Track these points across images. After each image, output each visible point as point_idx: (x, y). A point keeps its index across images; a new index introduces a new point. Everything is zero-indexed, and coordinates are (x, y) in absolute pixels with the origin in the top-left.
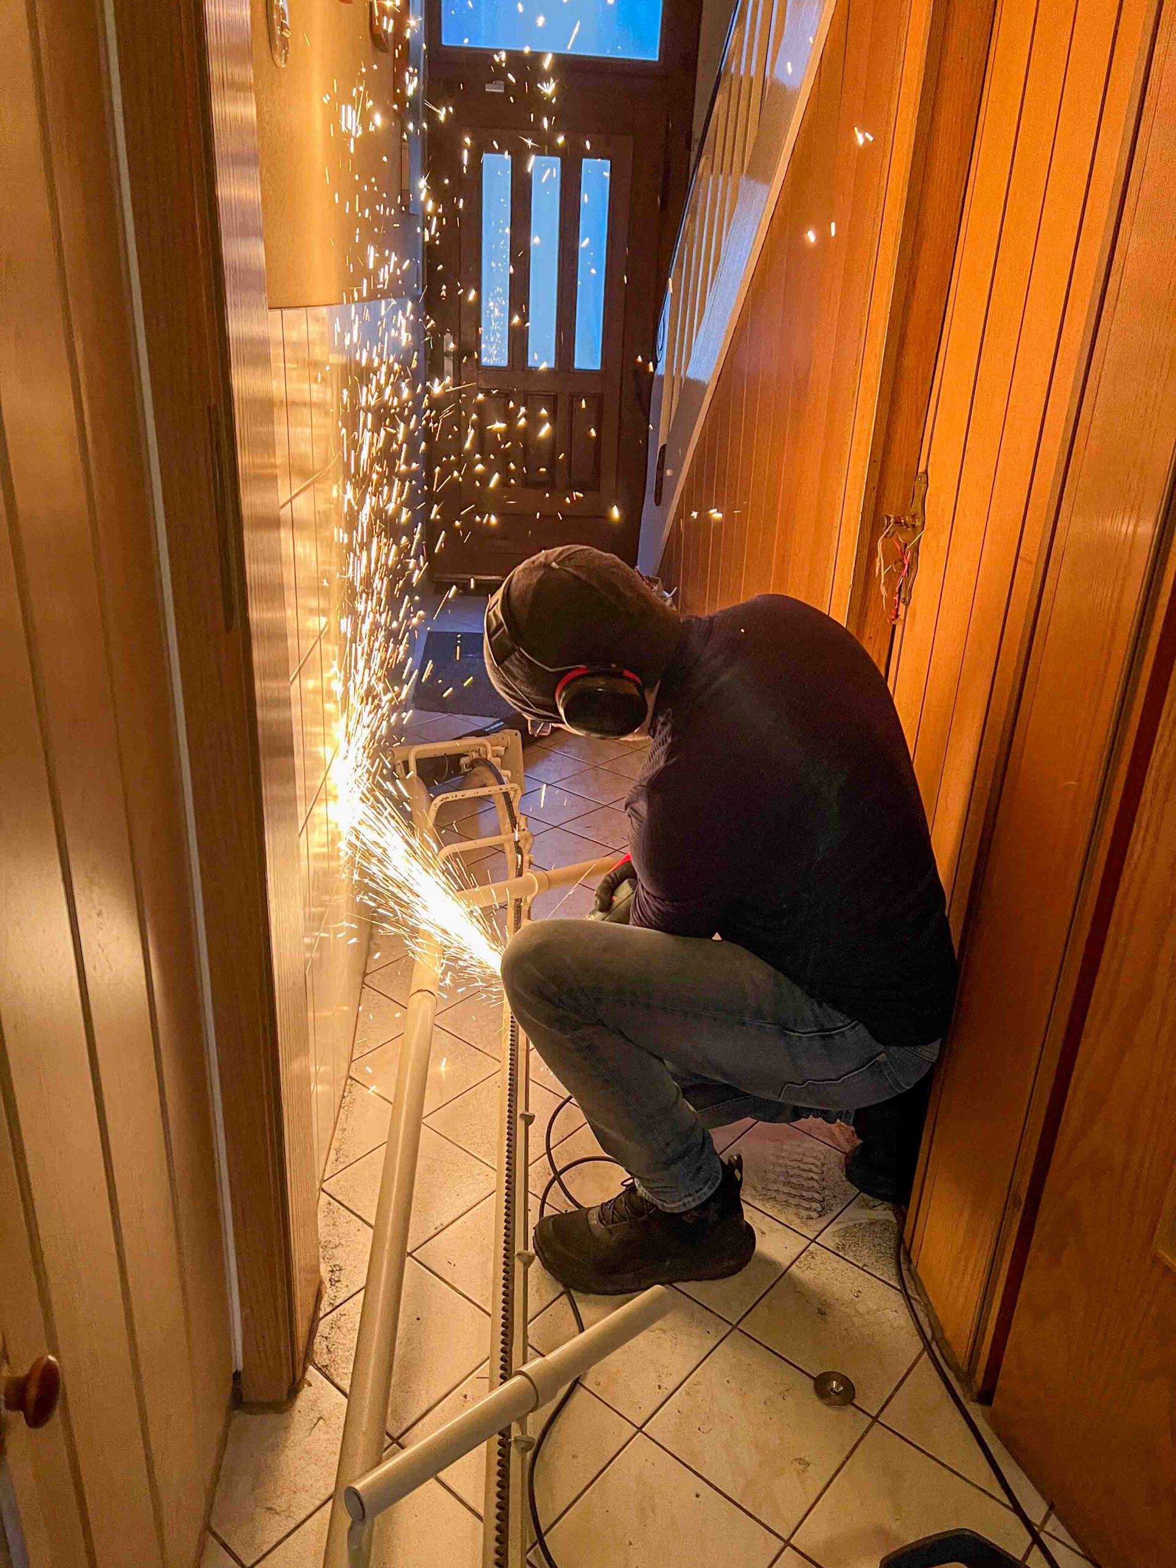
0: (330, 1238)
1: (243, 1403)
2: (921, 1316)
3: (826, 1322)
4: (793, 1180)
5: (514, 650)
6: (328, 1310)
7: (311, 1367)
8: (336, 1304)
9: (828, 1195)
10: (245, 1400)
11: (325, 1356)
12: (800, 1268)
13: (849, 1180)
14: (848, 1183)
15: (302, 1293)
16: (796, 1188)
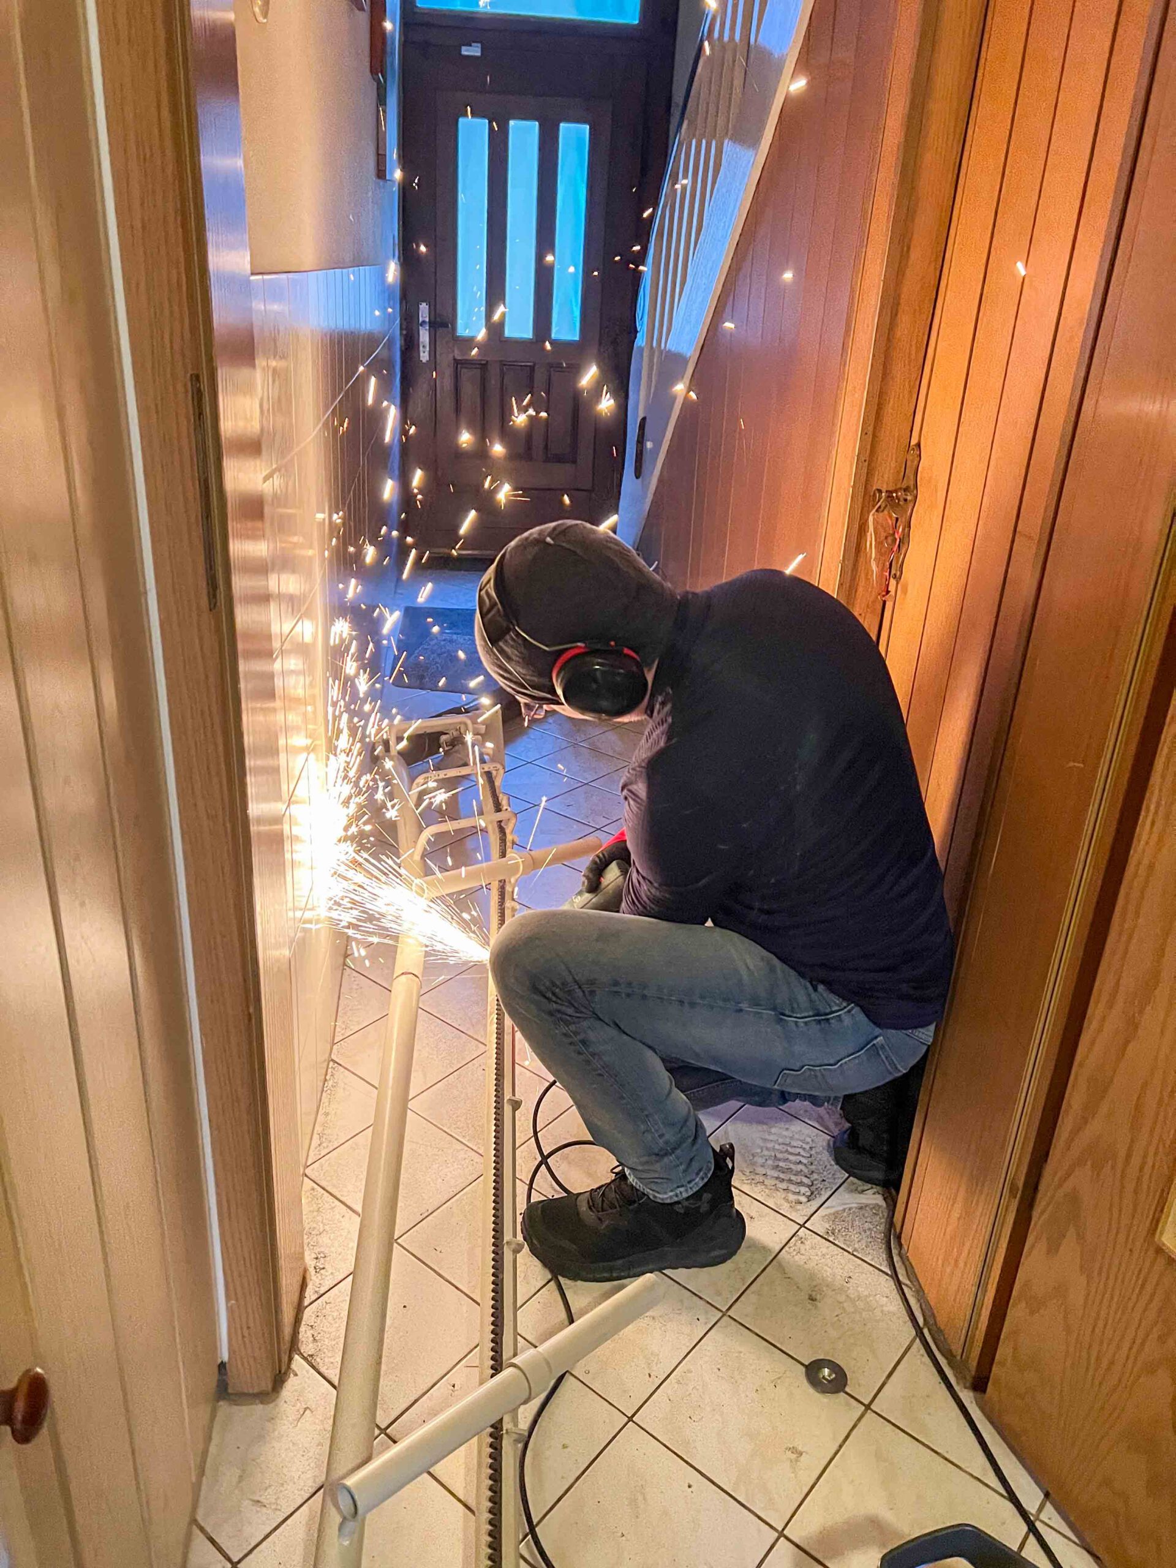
0: (315, 1225)
1: (228, 1394)
2: (913, 1302)
3: (816, 1307)
4: (781, 1164)
5: (508, 630)
6: (314, 1297)
7: (297, 1357)
8: (322, 1292)
9: (816, 1180)
10: (230, 1391)
11: (311, 1345)
12: (789, 1253)
13: (837, 1163)
14: (836, 1167)
15: (288, 1283)
16: (783, 1172)
